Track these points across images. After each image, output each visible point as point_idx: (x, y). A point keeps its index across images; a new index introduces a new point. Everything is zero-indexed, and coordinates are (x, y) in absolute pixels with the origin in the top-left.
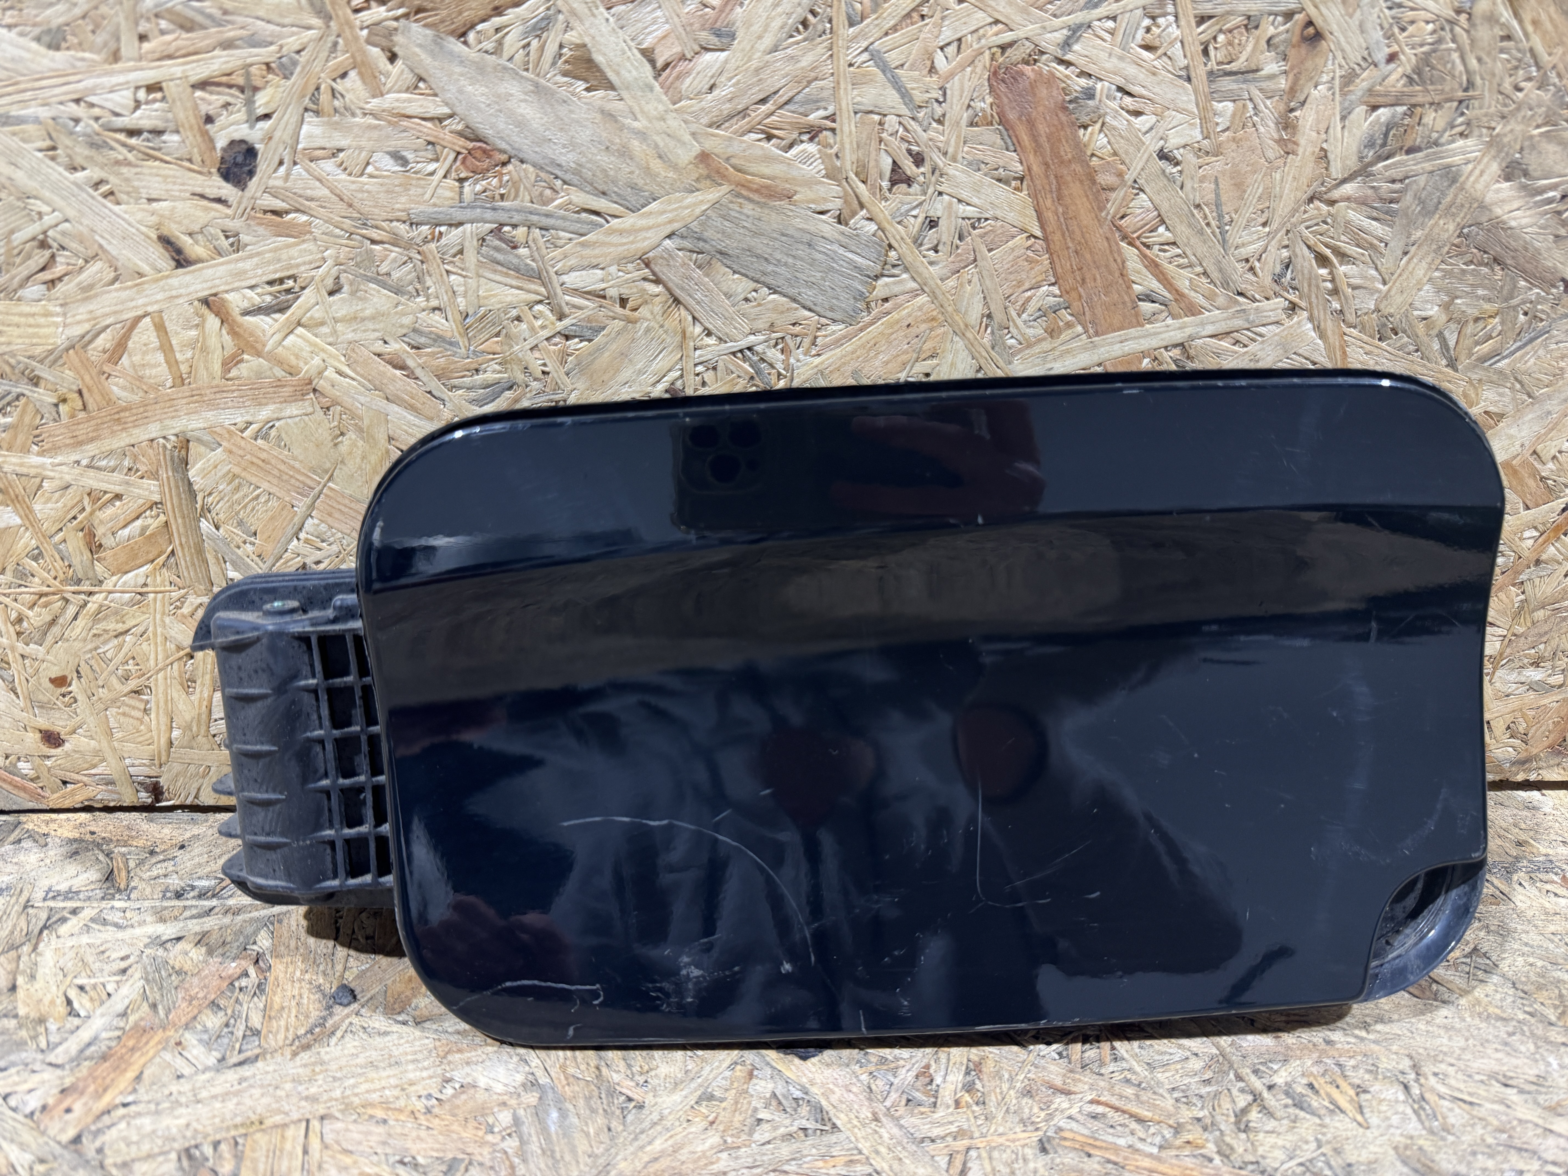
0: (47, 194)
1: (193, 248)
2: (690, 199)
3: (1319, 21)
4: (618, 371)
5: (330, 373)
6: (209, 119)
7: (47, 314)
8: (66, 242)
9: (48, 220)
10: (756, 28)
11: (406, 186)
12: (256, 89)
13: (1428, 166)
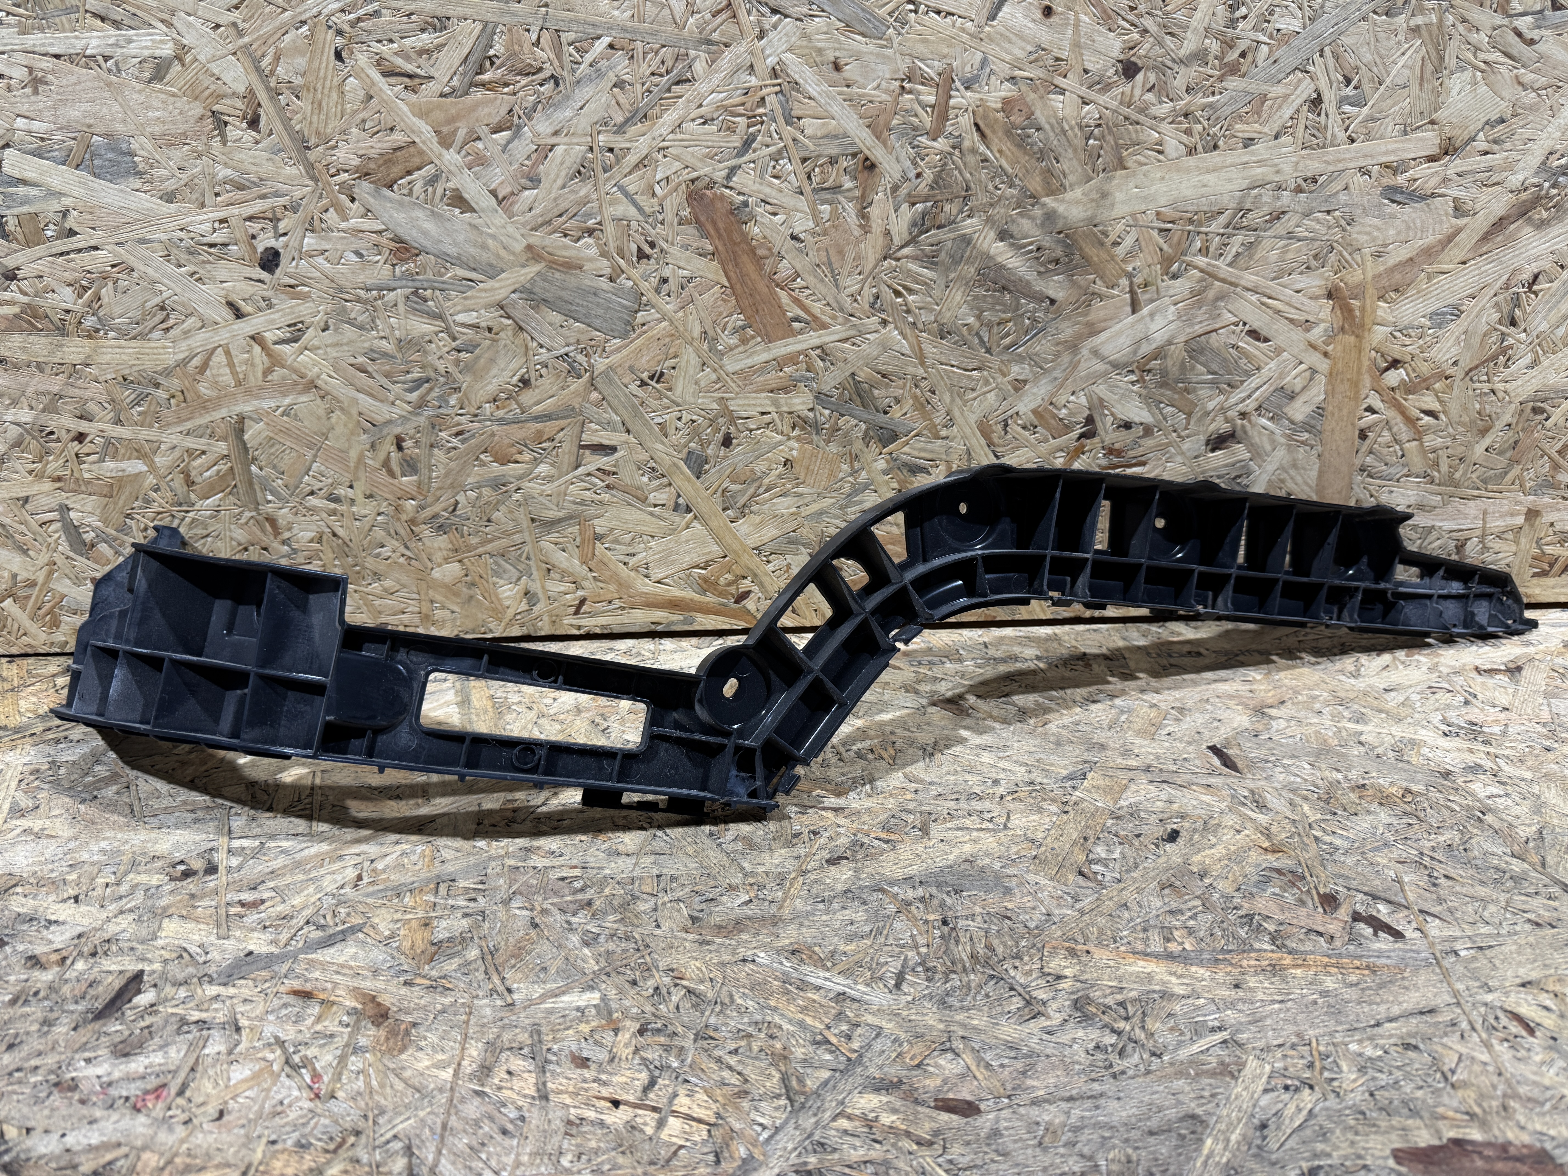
0: (165, 281)
1: (246, 308)
2: (524, 271)
3: (872, 158)
4: (489, 370)
5: (324, 376)
6: (254, 237)
7: (164, 347)
8: (175, 306)
9: (165, 295)
10: (552, 176)
11: (363, 269)
12: (279, 220)
13: (952, 235)
